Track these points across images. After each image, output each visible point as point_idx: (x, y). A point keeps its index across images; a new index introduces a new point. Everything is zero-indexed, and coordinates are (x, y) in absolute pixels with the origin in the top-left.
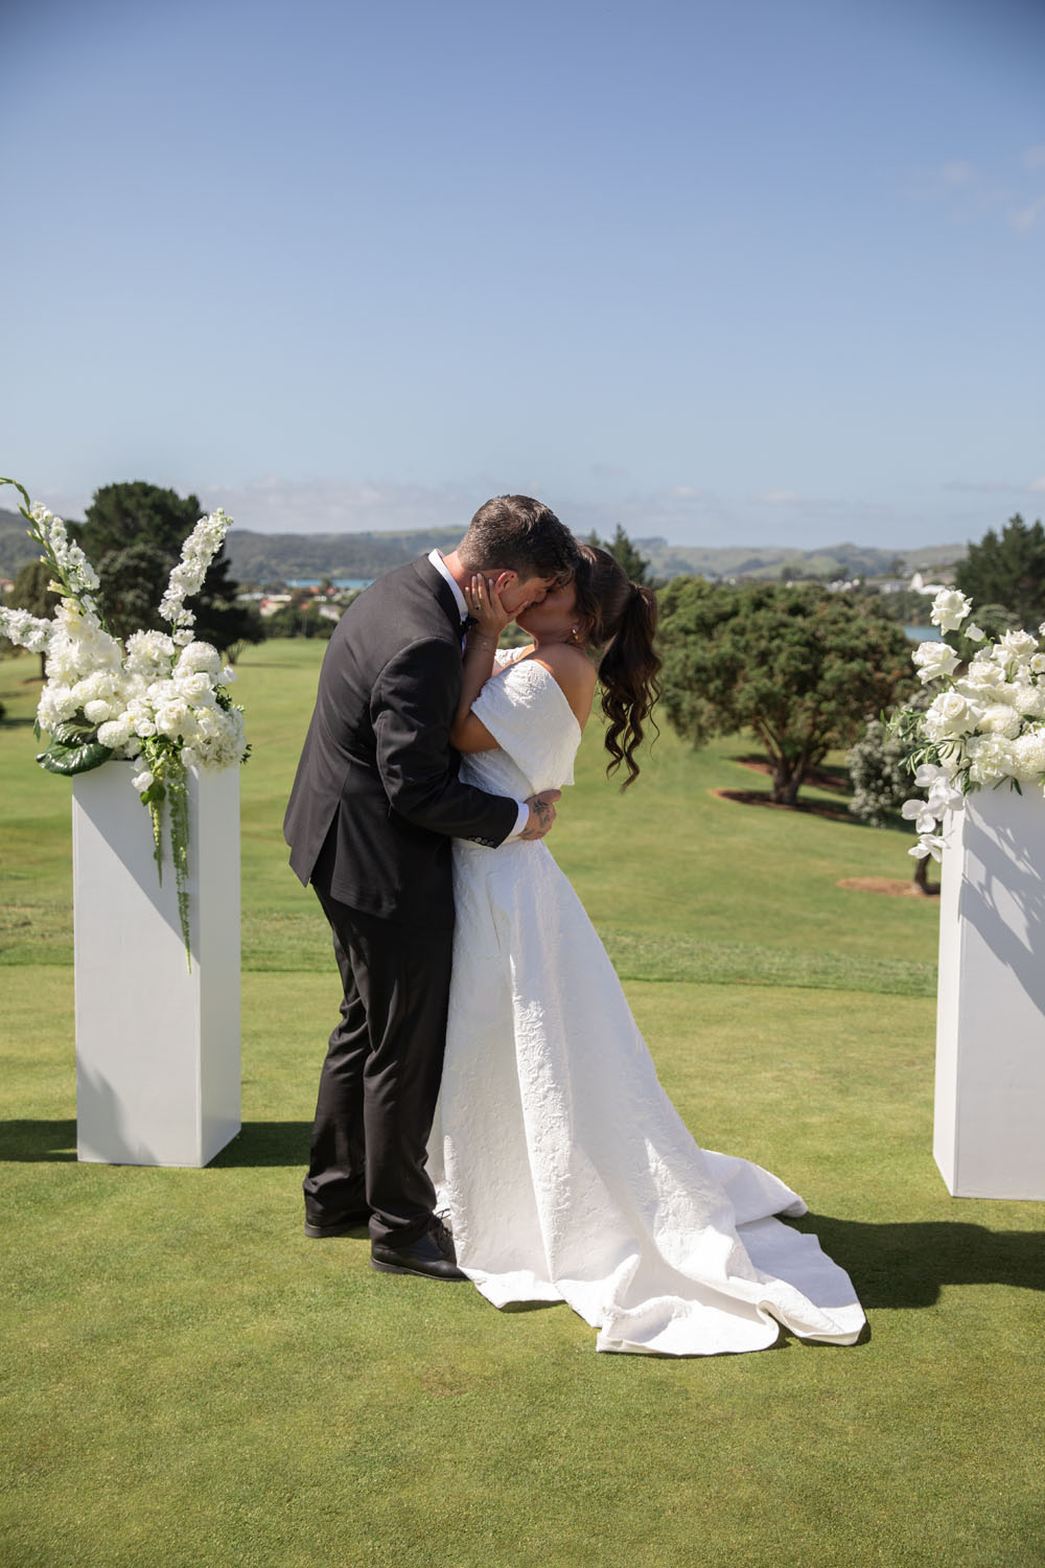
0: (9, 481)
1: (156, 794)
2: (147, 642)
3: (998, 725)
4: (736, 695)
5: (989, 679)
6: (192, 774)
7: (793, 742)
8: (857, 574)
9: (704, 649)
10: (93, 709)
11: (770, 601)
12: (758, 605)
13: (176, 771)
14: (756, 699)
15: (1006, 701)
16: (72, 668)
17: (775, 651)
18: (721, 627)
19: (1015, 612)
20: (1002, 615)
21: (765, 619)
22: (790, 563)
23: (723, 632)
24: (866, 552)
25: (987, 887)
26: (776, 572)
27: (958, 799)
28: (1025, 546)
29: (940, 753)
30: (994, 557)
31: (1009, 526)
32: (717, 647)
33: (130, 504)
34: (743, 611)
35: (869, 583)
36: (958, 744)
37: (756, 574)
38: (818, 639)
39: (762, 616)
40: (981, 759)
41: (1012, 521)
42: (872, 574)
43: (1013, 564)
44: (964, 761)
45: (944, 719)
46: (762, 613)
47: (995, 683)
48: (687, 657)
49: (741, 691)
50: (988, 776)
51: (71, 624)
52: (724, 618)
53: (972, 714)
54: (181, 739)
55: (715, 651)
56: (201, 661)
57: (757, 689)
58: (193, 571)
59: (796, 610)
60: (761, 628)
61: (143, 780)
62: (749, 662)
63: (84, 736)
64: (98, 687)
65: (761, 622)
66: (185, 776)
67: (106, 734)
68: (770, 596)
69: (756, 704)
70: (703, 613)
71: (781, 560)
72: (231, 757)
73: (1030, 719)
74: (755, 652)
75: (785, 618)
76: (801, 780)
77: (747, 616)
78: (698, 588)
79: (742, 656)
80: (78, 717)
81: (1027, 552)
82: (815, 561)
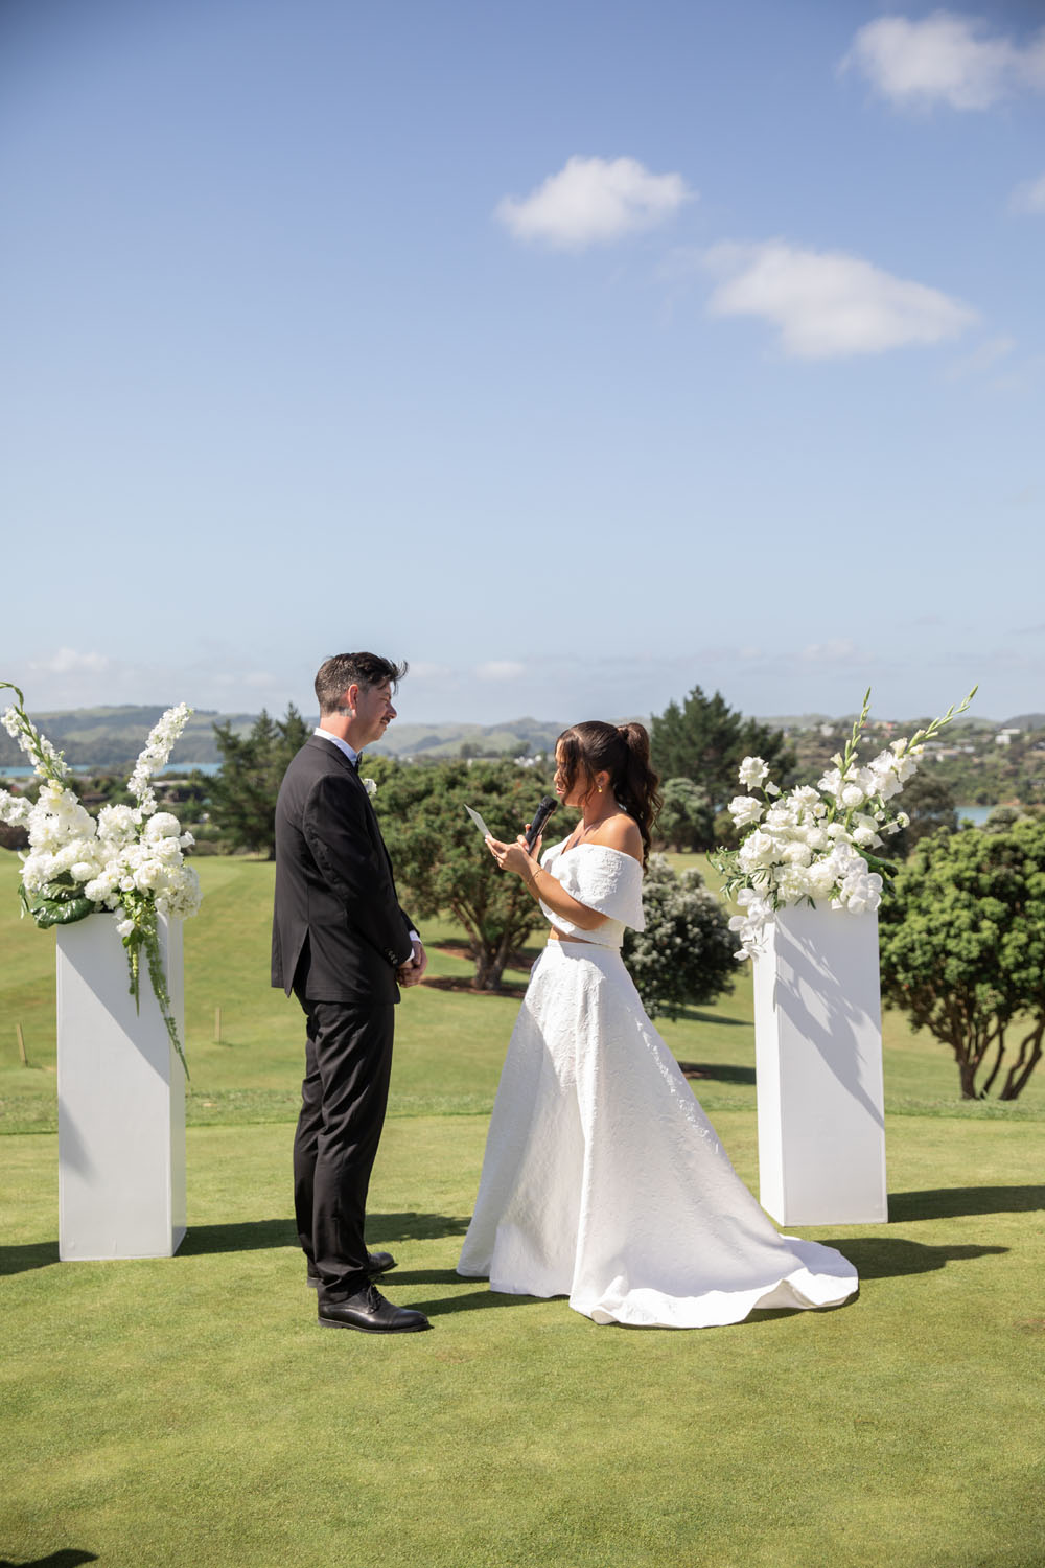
0: (9, 685)
1: (137, 939)
2: (115, 815)
3: (795, 857)
4: (434, 877)
5: (786, 822)
6: (162, 920)
7: (492, 923)
8: (538, 750)
9: (398, 830)
10: (78, 871)
11: (464, 779)
12: (452, 784)
13: (150, 918)
14: (454, 881)
15: (801, 839)
16: (54, 838)
17: (472, 829)
18: (414, 807)
19: (702, 786)
20: (689, 788)
21: (459, 798)
22: (469, 739)
23: (417, 812)
25: (795, 984)
26: (454, 749)
27: (770, 914)
28: (707, 718)
29: (754, 881)
30: (677, 729)
31: (690, 698)
32: (413, 828)
34: (437, 790)
36: (768, 872)
37: (433, 751)
38: (514, 817)
39: (456, 795)
40: (786, 882)
41: (692, 693)
43: (696, 737)
44: (773, 885)
45: (756, 854)
46: (457, 791)
47: (791, 825)
49: (437, 874)
50: (791, 895)
51: (53, 801)
52: (418, 797)
53: (777, 850)
54: (152, 892)
55: (409, 833)
56: (167, 828)
57: (455, 870)
58: (159, 753)
59: (491, 787)
60: (456, 807)
61: (126, 927)
62: (445, 842)
63: (70, 893)
64: (80, 852)
65: (455, 799)
66: (156, 923)
67: (91, 891)
68: (465, 774)
69: (455, 886)
70: (395, 793)
71: (459, 736)
72: (192, 906)
73: (818, 851)
74: (451, 832)
75: (479, 795)
76: (504, 965)
77: (441, 796)
78: (380, 768)
79: (437, 836)
80: (64, 878)
81: (709, 725)
82: (494, 737)
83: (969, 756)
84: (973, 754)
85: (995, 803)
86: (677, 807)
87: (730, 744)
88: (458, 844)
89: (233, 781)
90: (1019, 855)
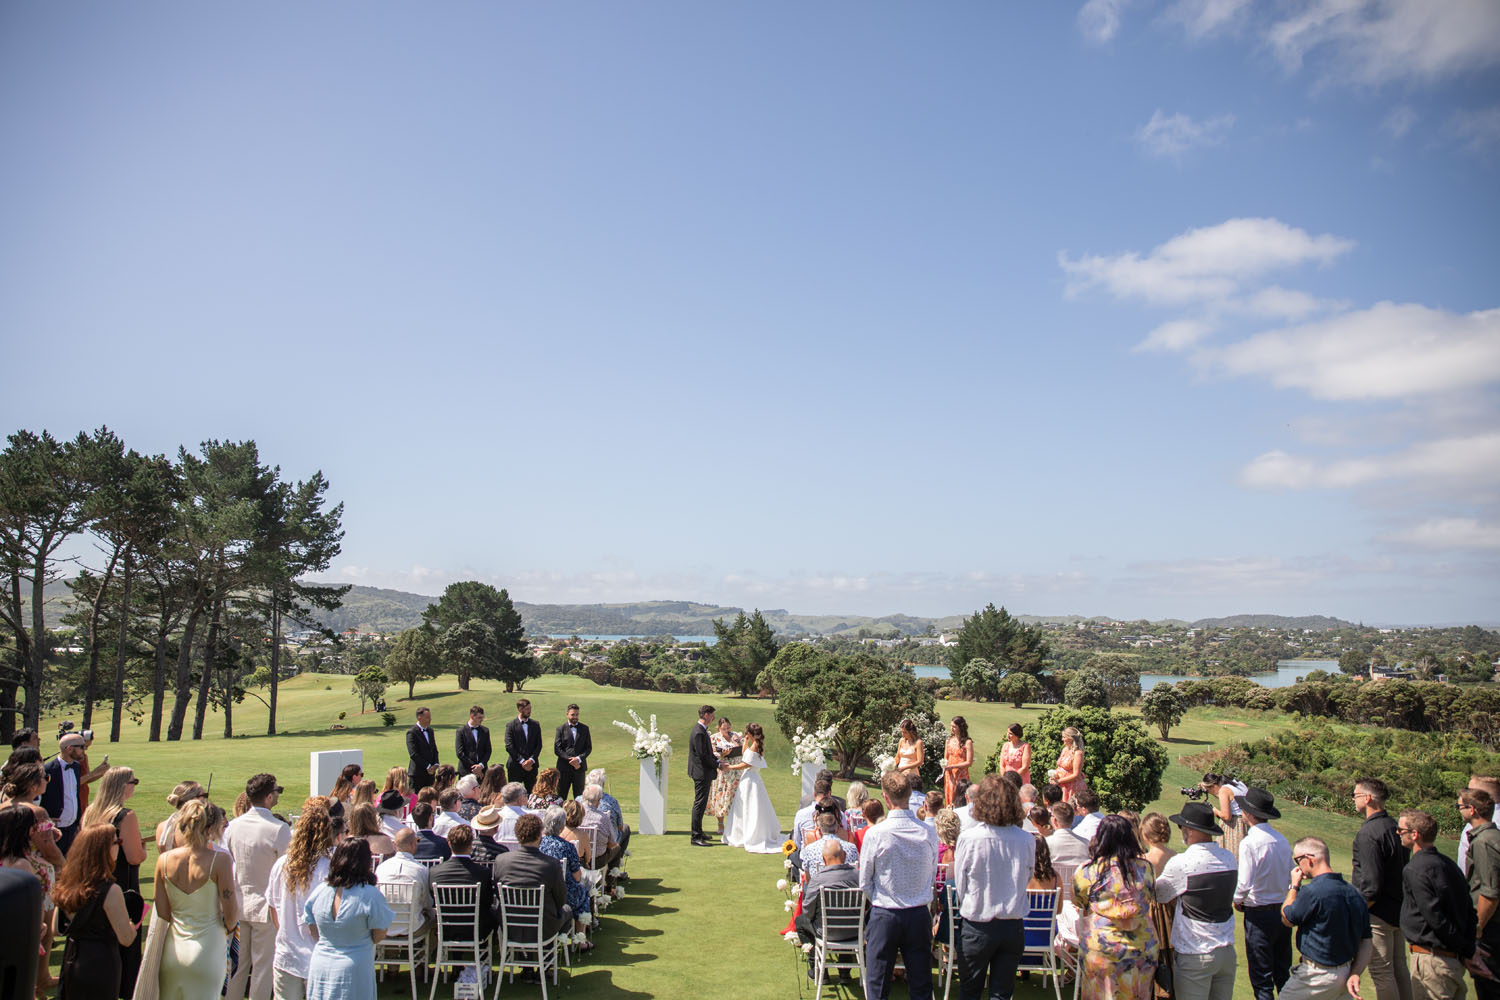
4: (819, 718)
8: (906, 634)
9: (801, 692)
10: (646, 747)
11: (836, 666)
12: (830, 668)
15: (809, 747)
16: (640, 738)
17: (839, 693)
18: (810, 679)
21: (833, 676)
23: (811, 683)
24: (911, 619)
26: (856, 632)
28: (996, 622)
30: (979, 628)
31: (986, 610)
32: (808, 691)
33: (467, 595)
34: (822, 671)
35: (912, 639)
37: (843, 633)
38: (862, 687)
39: (832, 674)
40: (804, 757)
41: (988, 607)
42: (915, 633)
43: (990, 633)
46: (832, 672)
48: (792, 696)
49: (821, 714)
50: (805, 760)
52: (812, 674)
53: (803, 749)
54: (661, 753)
59: (850, 671)
60: (831, 681)
61: (655, 760)
62: (826, 698)
63: (644, 752)
65: (831, 677)
66: (661, 760)
67: (649, 752)
68: (837, 663)
69: (830, 721)
71: (859, 624)
74: (828, 694)
75: (844, 675)
77: (824, 674)
78: (802, 651)
79: (821, 695)
80: (643, 748)
81: (998, 626)
82: (880, 625)
83: (1169, 644)
84: (1172, 643)
85: (1184, 674)
86: (976, 674)
87: (1010, 638)
88: (831, 701)
89: (722, 652)
90: (1082, 724)
